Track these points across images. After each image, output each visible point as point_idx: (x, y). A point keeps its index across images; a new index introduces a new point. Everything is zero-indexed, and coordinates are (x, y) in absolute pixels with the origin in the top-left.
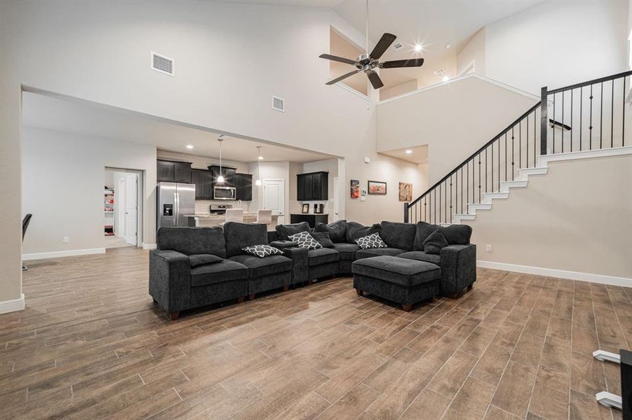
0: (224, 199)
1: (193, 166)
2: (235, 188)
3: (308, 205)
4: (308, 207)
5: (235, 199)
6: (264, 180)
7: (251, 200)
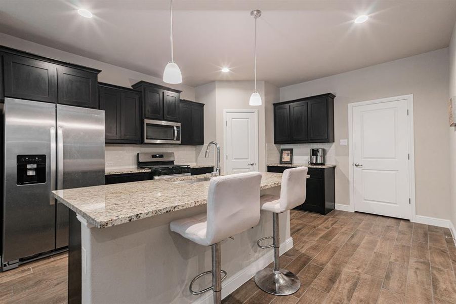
0: (158, 141)
1: (101, 78)
2: (179, 124)
3: (291, 150)
4: (292, 153)
5: (179, 142)
6: (225, 110)
7: (203, 144)
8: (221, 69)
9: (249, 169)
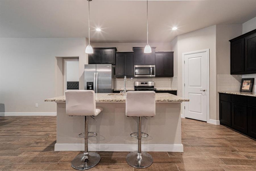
2: (154, 66)
3: (253, 80)
5: (154, 76)
6: (183, 54)
7: (173, 77)
8: (172, 28)
9: (202, 93)
